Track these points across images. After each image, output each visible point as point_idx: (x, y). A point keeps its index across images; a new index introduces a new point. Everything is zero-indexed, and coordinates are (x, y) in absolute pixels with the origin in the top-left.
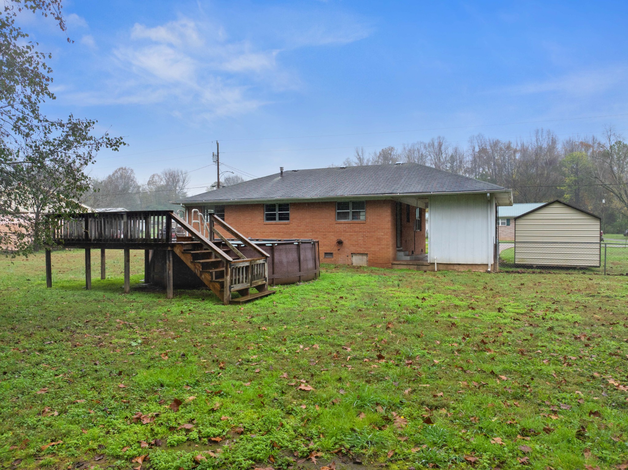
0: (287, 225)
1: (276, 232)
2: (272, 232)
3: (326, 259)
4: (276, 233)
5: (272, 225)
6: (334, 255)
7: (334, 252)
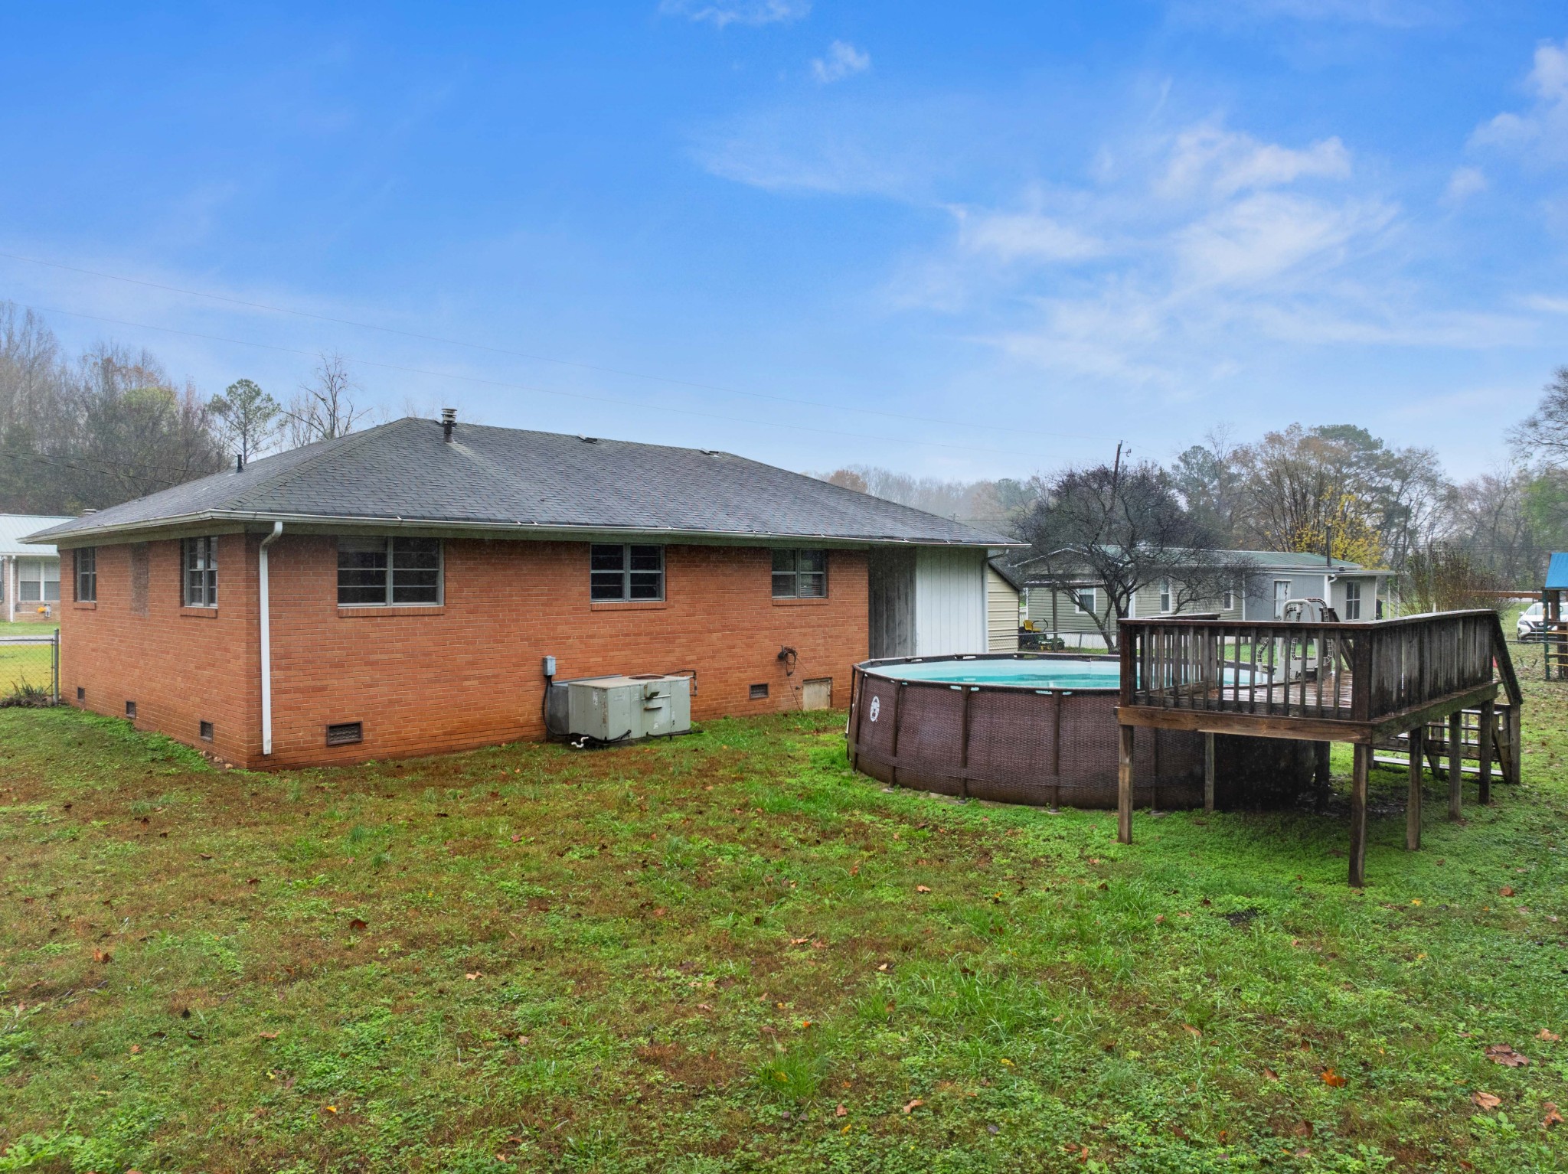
0: (661, 613)
1: (627, 635)
2: (618, 636)
3: (754, 702)
4: (628, 639)
5: (616, 614)
6: (771, 690)
7: (770, 682)
